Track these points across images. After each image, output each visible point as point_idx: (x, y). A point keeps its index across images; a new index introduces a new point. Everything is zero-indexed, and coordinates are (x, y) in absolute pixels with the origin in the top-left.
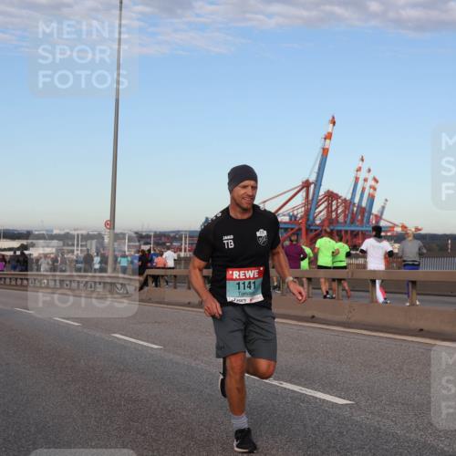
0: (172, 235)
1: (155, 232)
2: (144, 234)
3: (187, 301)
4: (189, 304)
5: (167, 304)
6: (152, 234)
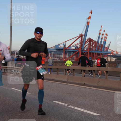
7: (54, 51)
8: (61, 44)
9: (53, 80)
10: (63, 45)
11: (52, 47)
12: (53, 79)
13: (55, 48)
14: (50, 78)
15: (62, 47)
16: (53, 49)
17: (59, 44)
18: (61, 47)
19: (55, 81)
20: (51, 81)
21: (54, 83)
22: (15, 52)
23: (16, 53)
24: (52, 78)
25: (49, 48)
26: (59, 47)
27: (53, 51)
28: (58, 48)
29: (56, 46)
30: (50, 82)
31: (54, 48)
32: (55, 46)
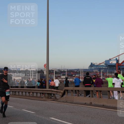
0: (75, 71)
1: (68, 70)
2: (62, 70)
3: (84, 102)
4: (85, 104)
5: (75, 104)
6: (66, 70)
7: (104, 69)
8: (113, 59)
9: (103, 106)
10: (115, 60)
11: (101, 64)
13: (105, 64)
15: (115, 62)
16: (102, 66)
17: (110, 59)
18: (113, 63)
19: (106, 108)
20: (100, 107)
21: (105, 111)
22: (53, 71)
23: (55, 72)
24: (102, 104)
25: (98, 64)
26: (110, 62)
27: (102, 69)
28: (109, 64)
29: (106, 61)
31: (104, 64)
32: (105, 61)
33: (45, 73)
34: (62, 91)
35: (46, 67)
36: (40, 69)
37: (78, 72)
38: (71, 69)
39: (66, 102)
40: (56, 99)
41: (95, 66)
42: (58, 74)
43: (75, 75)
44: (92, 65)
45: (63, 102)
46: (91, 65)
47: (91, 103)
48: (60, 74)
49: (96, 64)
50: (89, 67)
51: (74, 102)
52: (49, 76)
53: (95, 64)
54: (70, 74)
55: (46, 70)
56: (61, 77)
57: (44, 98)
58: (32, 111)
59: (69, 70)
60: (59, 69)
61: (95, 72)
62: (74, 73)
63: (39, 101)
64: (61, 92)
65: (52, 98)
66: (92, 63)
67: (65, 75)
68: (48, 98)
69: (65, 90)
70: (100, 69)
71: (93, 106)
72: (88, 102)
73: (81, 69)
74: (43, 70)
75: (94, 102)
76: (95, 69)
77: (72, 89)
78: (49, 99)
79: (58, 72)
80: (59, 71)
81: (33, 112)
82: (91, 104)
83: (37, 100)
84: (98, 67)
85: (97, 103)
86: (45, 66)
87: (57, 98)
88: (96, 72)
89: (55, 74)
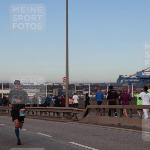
0: (101, 85)
1: (91, 84)
2: (85, 85)
3: (111, 123)
4: (113, 125)
5: (100, 125)
6: (89, 85)
7: (136, 82)
11: (132, 76)
12: (135, 127)
13: (137, 76)
14: (130, 125)
15: (148, 74)
16: (133, 78)
17: (143, 71)
18: (146, 75)
19: (138, 130)
20: (131, 129)
22: (74, 85)
24: (133, 125)
25: (128, 77)
26: (143, 74)
27: (134, 82)
28: (142, 77)
29: (138, 73)
30: (130, 131)
31: (135, 77)
32: (136, 73)
33: (64, 88)
34: (85, 110)
35: (65, 81)
36: (58, 83)
37: (104, 86)
38: (95, 83)
39: (90, 123)
40: (77, 120)
41: (124, 78)
42: (79, 90)
43: (101, 90)
44: (121, 78)
45: (86, 123)
46: (119, 78)
47: (120, 123)
48: (82, 89)
49: (126, 77)
50: (117, 80)
51: (99, 123)
52: (69, 92)
53: (124, 77)
54: (94, 89)
55: (65, 84)
56: (83, 93)
57: (62, 118)
58: (48, 135)
59: (93, 84)
60: (80, 83)
61: (124, 86)
62: (99, 88)
63: (56, 122)
64: (83, 111)
65: (73, 118)
66: (120, 76)
67: (89, 91)
68: (68, 118)
69: (88, 109)
70: (130, 83)
71: (122, 127)
72: (116, 123)
73: (108, 83)
74: (62, 84)
75: (123, 123)
76: (124, 83)
77: (96, 107)
78: (69, 120)
79: (80, 87)
80: (80, 85)
81: (50, 135)
82: (119, 125)
83: (54, 121)
84: (129, 80)
85: (127, 124)
86: (64, 79)
87: (78, 118)
88: (126, 87)
89: (76, 89)
